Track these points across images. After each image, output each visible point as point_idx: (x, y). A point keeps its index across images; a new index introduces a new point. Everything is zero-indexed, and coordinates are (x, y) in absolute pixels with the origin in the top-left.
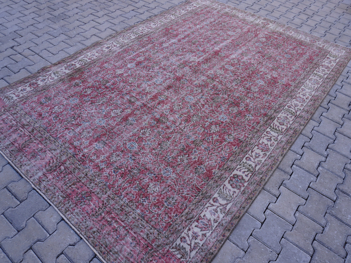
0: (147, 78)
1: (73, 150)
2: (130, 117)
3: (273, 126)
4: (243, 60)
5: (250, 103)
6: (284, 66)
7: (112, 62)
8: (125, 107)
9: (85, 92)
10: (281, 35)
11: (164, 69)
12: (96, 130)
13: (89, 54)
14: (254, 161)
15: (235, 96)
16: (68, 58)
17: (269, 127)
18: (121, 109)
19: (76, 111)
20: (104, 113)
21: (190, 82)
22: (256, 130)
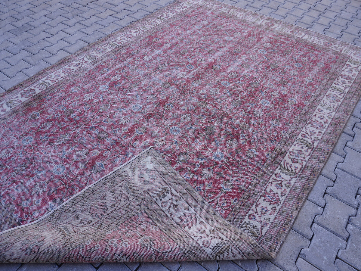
0: (122, 104)
1: (19, 214)
2: (98, 161)
3: (284, 165)
4: (243, 74)
5: (254, 133)
6: (294, 79)
7: (81, 84)
8: (93, 146)
9: (42, 128)
10: (288, 37)
11: (145, 91)
12: (52, 182)
13: (53, 74)
14: (259, 220)
15: (234, 124)
16: (27, 81)
17: (279, 167)
18: (87, 150)
19: (29, 155)
20: (65, 157)
21: (176, 107)
22: (261, 173)
